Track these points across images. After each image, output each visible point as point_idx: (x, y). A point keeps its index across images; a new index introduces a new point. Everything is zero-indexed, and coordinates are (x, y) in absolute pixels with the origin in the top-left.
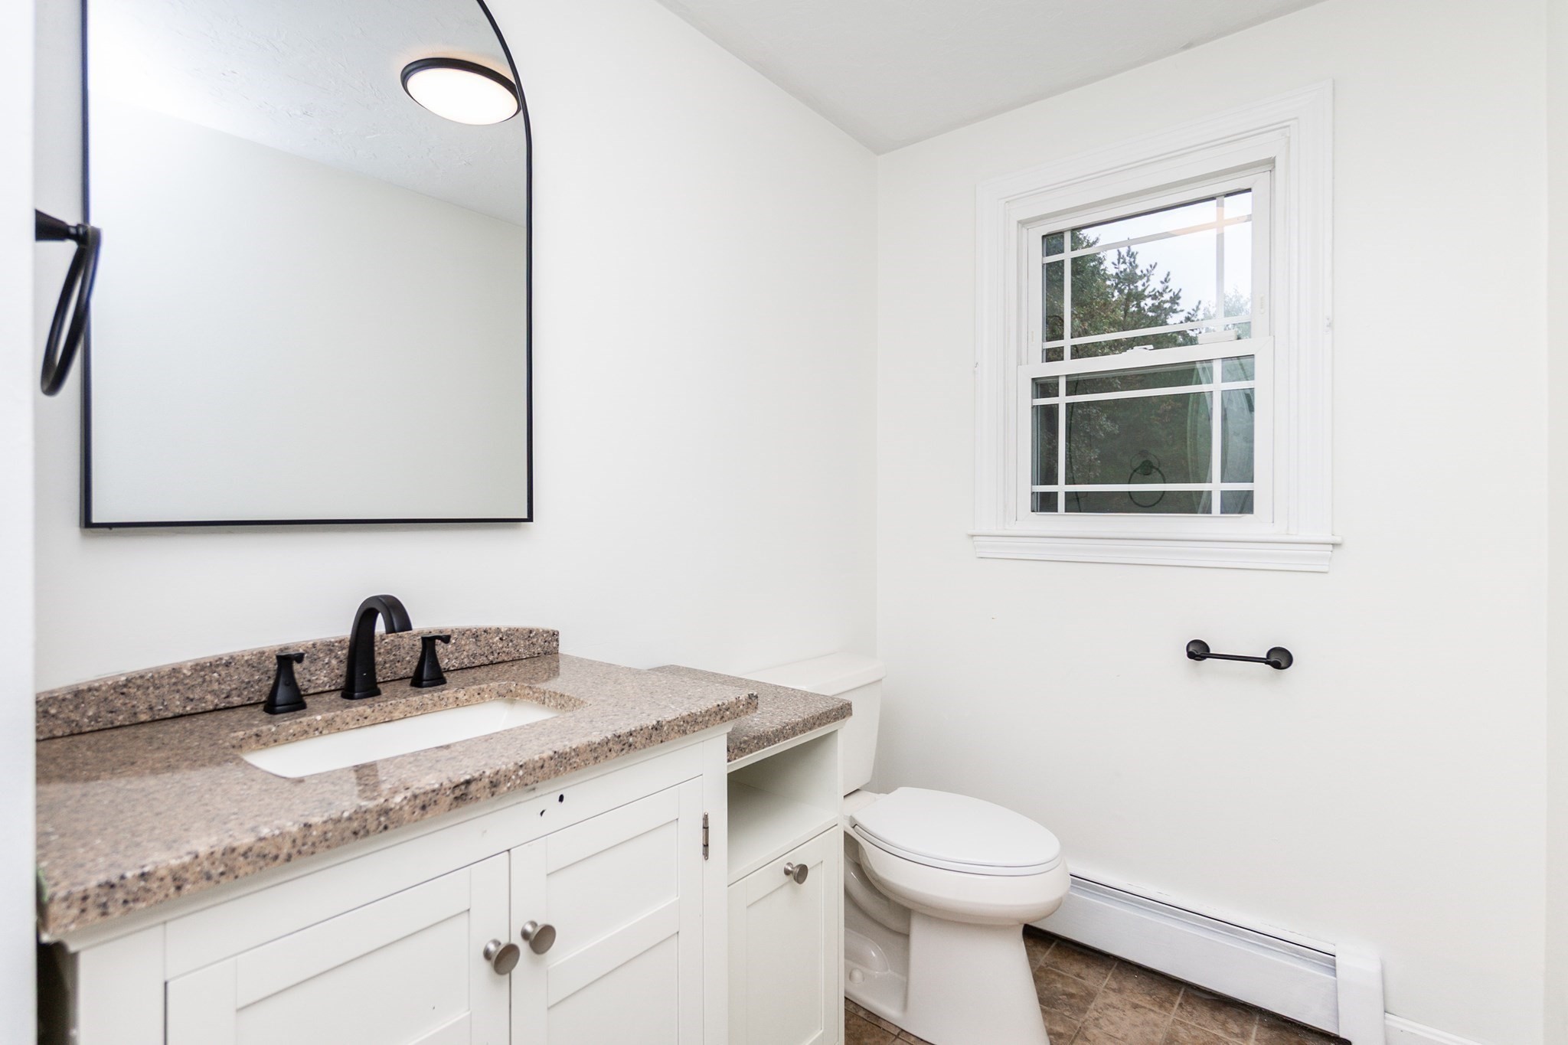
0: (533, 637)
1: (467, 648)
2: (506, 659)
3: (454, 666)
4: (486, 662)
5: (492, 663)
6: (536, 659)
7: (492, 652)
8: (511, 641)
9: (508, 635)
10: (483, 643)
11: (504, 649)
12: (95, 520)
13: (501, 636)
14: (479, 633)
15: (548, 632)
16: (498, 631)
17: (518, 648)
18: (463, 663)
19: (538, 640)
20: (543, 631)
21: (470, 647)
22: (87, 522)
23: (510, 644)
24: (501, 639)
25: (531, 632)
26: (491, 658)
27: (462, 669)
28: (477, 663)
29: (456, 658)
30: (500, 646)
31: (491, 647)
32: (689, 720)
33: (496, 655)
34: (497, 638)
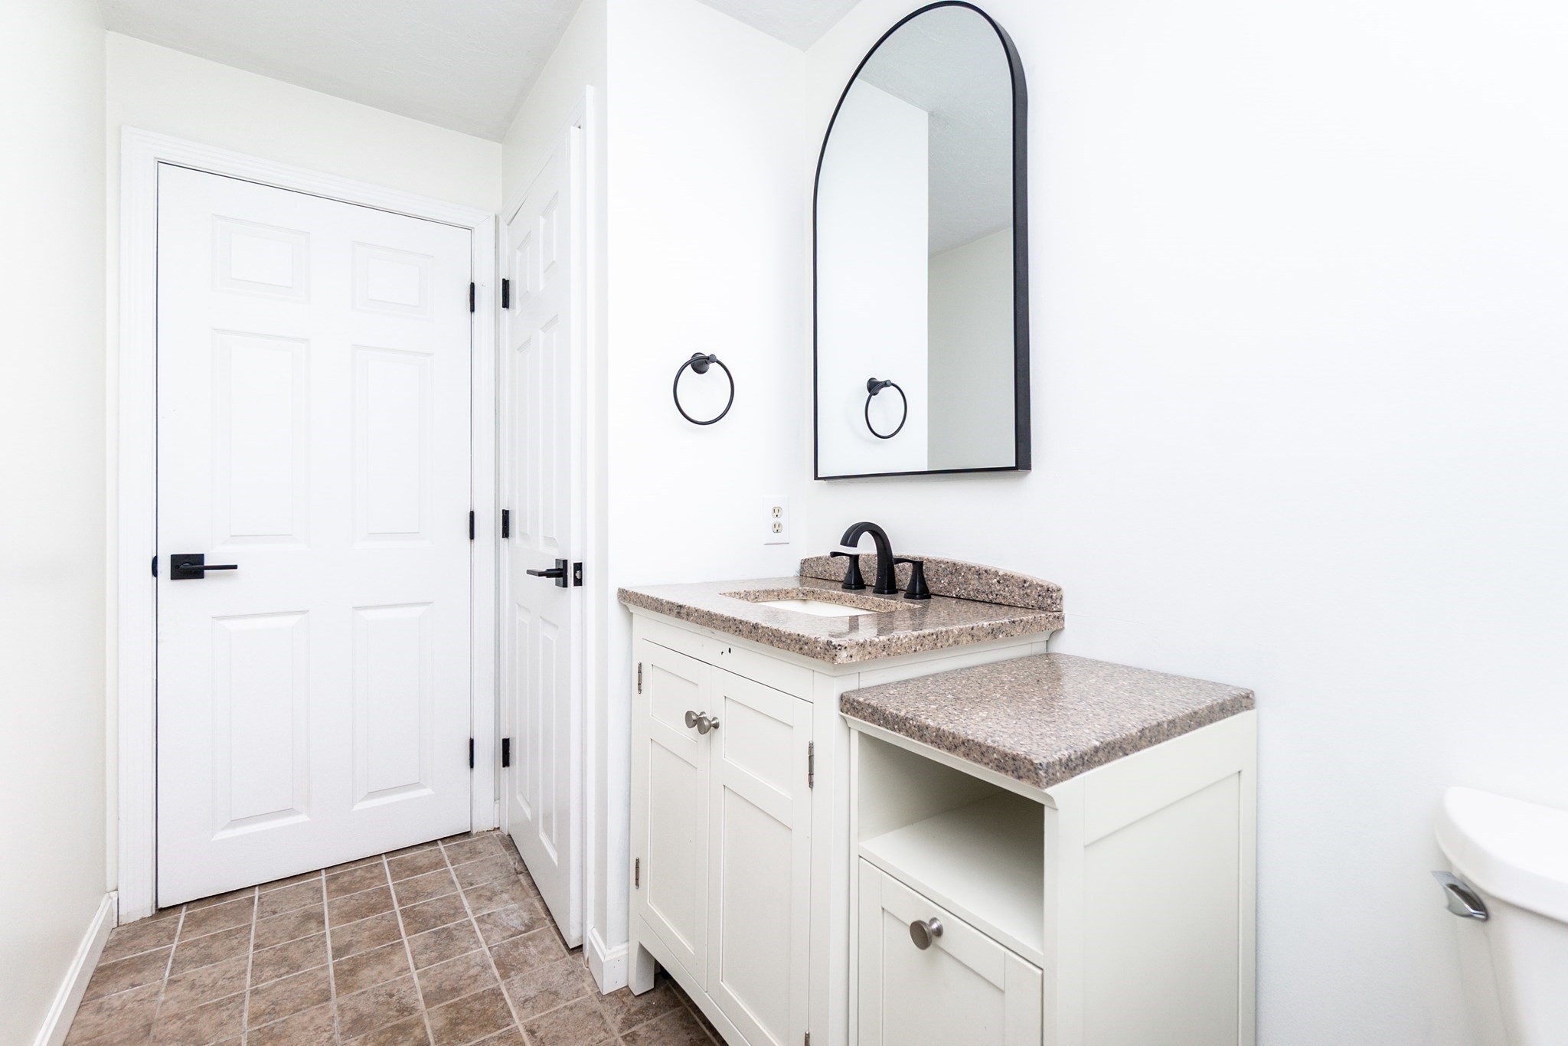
0: (1027, 588)
1: (972, 582)
2: (1003, 602)
3: (963, 595)
4: (987, 600)
5: (991, 602)
6: (1030, 611)
7: (991, 592)
8: (1007, 586)
9: (1005, 580)
10: (984, 581)
11: (1002, 592)
12: (819, 476)
13: (998, 579)
14: (981, 572)
15: (1042, 586)
16: (996, 574)
17: (1013, 594)
18: (970, 595)
19: (1032, 591)
20: (1037, 584)
21: (975, 583)
22: (816, 478)
23: (1007, 589)
24: (998, 582)
25: (1025, 582)
26: (991, 597)
27: (969, 599)
28: (980, 598)
29: (965, 589)
30: (998, 588)
31: (990, 587)
32: (776, 635)
33: (995, 595)
34: (995, 580)
